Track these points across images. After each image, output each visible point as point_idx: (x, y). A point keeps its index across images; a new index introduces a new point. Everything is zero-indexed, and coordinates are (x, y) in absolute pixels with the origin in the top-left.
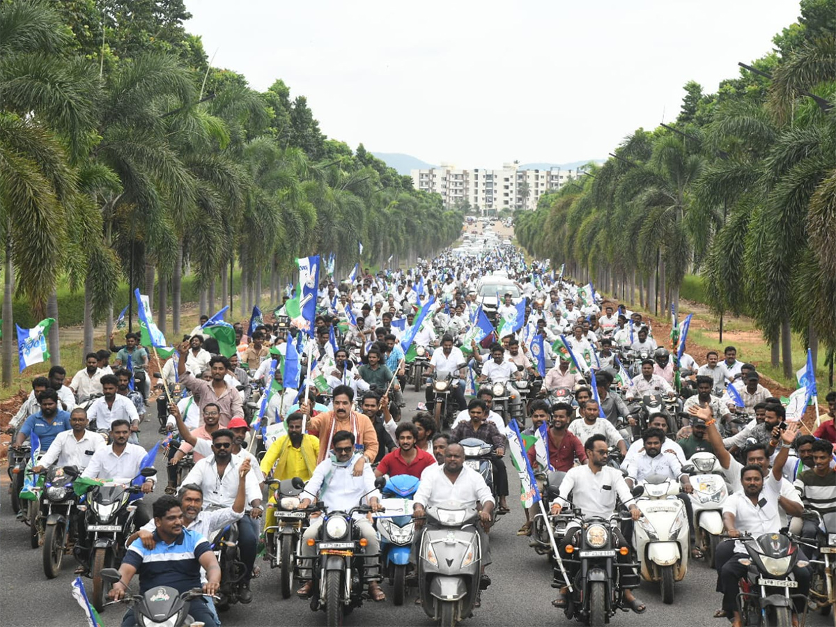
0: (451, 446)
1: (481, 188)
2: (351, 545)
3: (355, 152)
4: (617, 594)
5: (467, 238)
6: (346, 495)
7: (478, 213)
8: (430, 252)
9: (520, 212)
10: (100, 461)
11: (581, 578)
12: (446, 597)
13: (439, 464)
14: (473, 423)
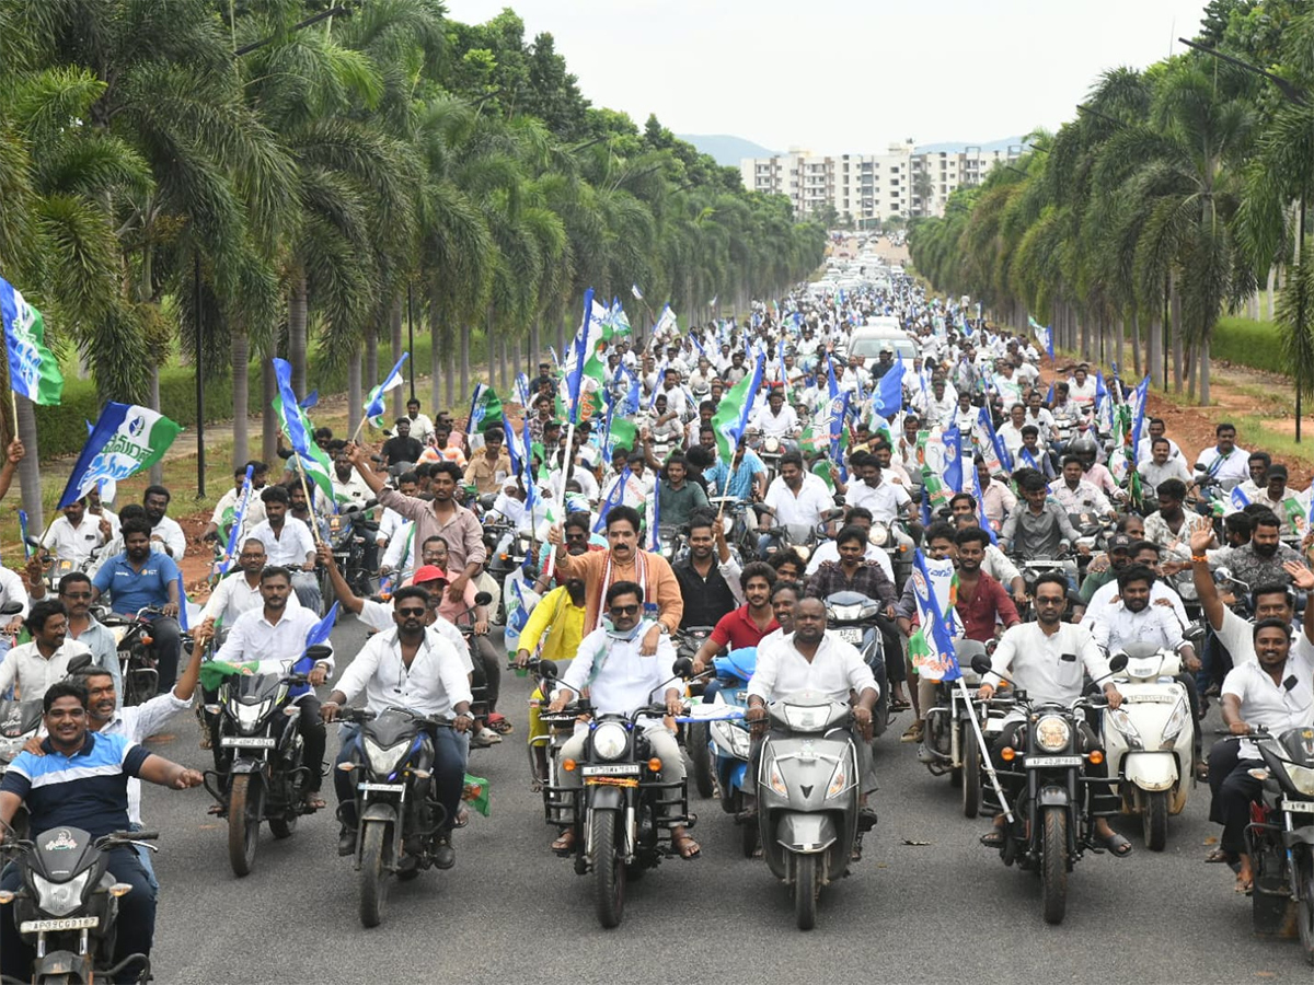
0: (804, 602)
1: (854, 184)
2: (634, 769)
3: (642, 131)
4: (1085, 825)
5: (831, 266)
6: (630, 686)
7: (850, 226)
8: (773, 289)
9: (918, 221)
10: (244, 633)
11: (1027, 800)
12: (801, 847)
13: (786, 632)
14: (843, 566)
